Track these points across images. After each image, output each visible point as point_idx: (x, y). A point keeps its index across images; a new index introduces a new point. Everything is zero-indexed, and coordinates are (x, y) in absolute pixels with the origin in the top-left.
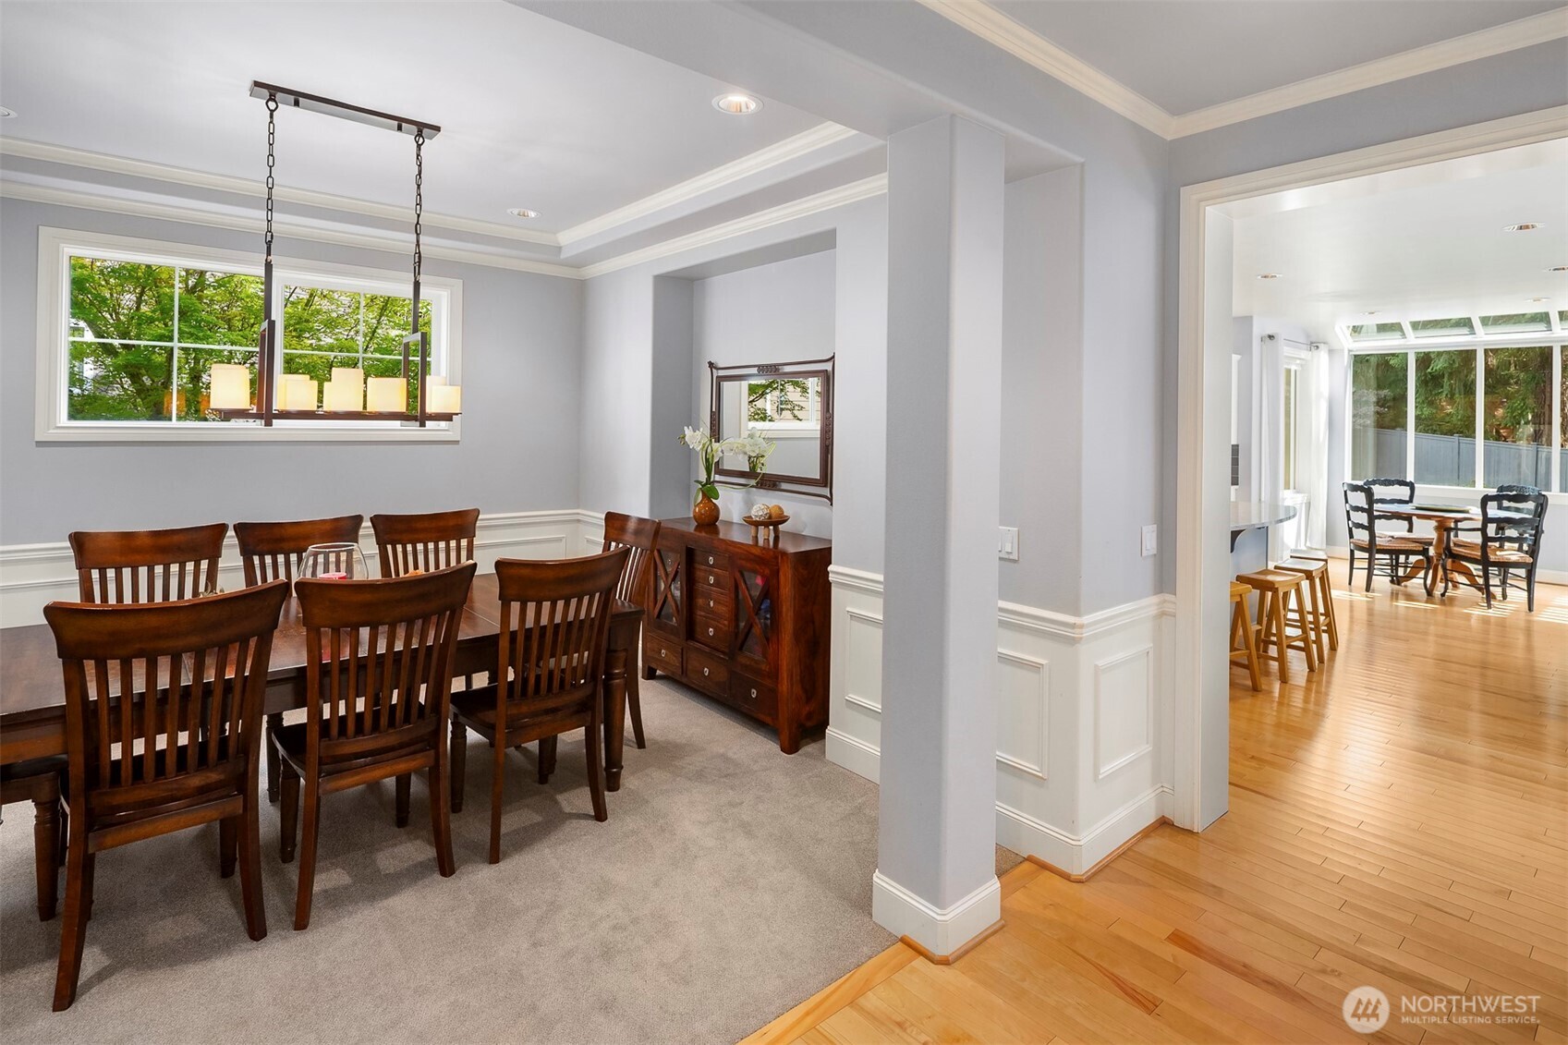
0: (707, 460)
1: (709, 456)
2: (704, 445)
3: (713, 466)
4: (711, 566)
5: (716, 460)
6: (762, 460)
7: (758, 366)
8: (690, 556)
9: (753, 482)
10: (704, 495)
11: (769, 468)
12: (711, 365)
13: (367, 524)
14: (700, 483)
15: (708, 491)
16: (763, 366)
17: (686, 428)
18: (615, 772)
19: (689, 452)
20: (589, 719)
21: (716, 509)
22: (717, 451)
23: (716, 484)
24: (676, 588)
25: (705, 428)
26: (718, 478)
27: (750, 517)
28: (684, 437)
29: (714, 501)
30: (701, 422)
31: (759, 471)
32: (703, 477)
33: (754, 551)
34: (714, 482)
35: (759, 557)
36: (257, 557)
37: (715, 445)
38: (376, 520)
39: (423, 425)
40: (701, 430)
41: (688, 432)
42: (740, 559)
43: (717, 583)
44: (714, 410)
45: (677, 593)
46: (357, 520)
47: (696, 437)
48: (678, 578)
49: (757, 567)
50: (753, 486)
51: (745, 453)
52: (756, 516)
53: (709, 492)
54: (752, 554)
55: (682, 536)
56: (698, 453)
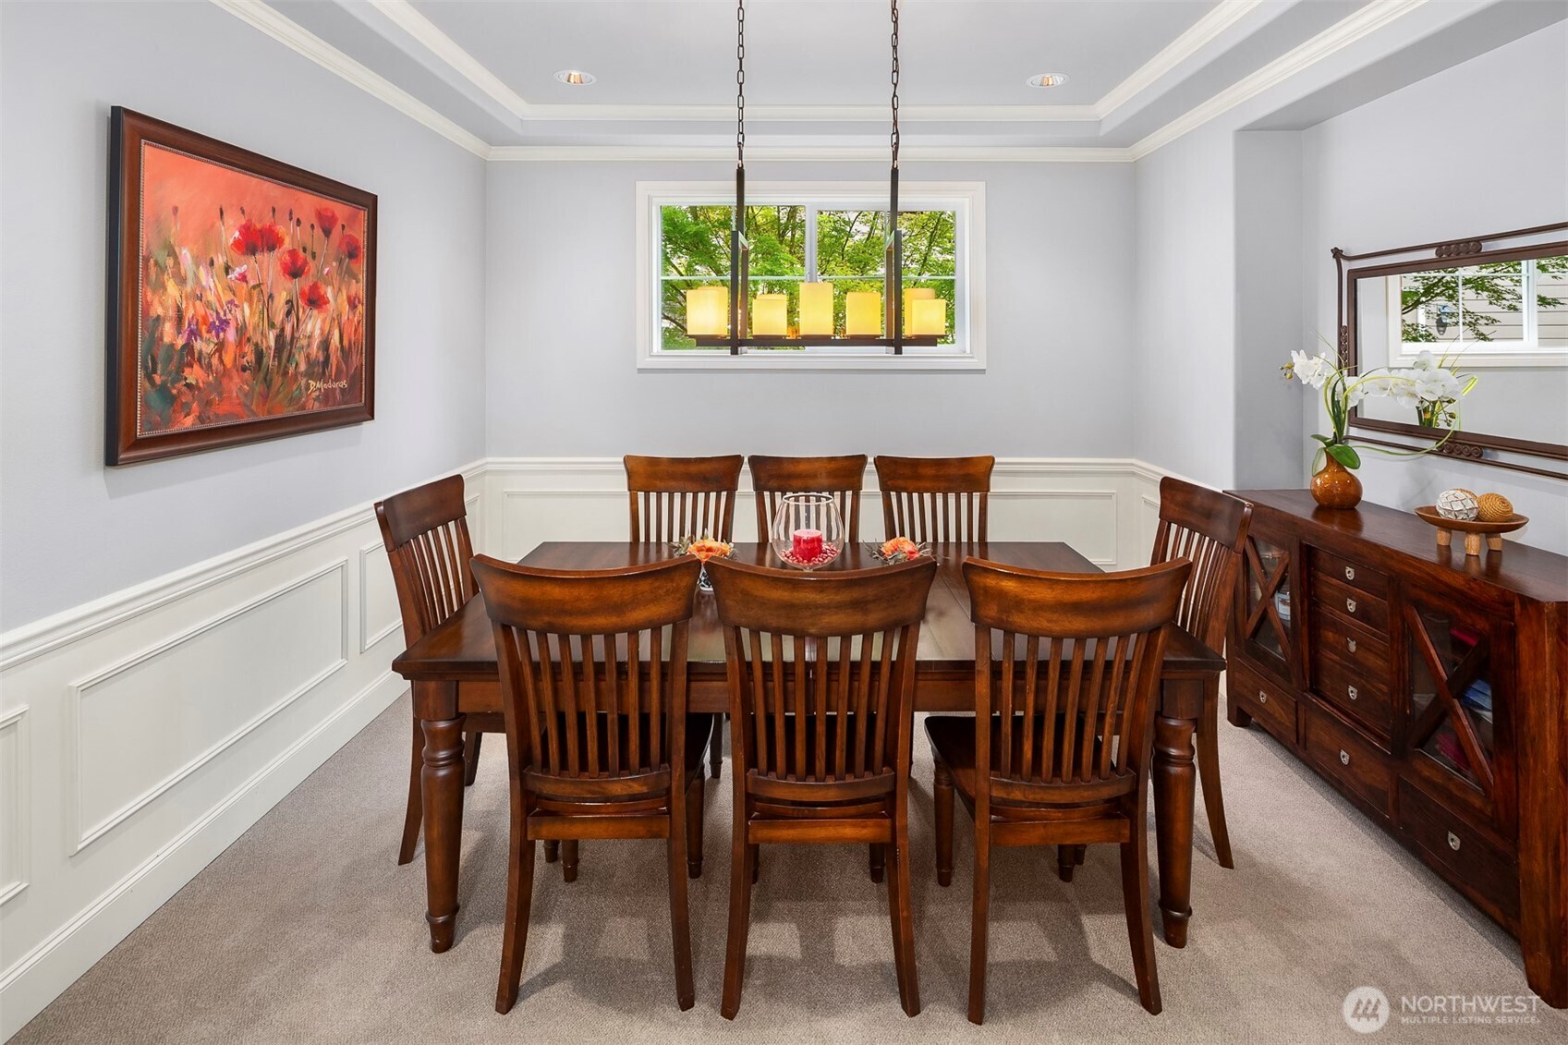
0: (1335, 404)
1: (1340, 397)
2: (1329, 380)
3: (1344, 415)
4: (1348, 582)
5: (1351, 405)
6: (1449, 408)
7: (1438, 246)
8: (1308, 556)
9: (1431, 445)
10: (1330, 459)
11: (1469, 422)
12: (1337, 254)
13: (870, 467)
14: (1323, 439)
15: (1338, 453)
16: (1448, 244)
17: (1294, 354)
18: (1177, 917)
19: (1299, 388)
20: (1127, 832)
21: (1355, 486)
22: (1354, 389)
23: (1351, 444)
24: (1283, 602)
25: (1330, 353)
26: (1354, 432)
27: (1433, 510)
28: (1291, 367)
29: (1349, 470)
30: (1321, 343)
31: (1443, 426)
32: (1328, 430)
33: (1445, 577)
34: (1349, 438)
35: (1461, 593)
36: (768, 493)
37: (1351, 381)
38: (880, 462)
39: (898, 351)
40: (1323, 355)
41: (1299, 360)
42: (1415, 586)
43: (1362, 613)
44: (1345, 323)
45: (1284, 611)
46: (863, 459)
47: (1316, 368)
48: (1286, 586)
49: (1459, 612)
50: (1431, 452)
51: (1414, 395)
52: (1450, 512)
53: (1339, 455)
54: (1441, 582)
55: (1291, 522)
56: (1315, 392)
